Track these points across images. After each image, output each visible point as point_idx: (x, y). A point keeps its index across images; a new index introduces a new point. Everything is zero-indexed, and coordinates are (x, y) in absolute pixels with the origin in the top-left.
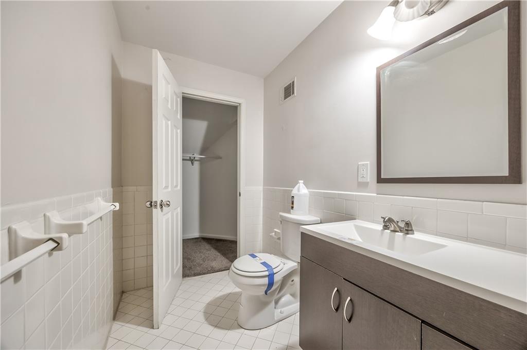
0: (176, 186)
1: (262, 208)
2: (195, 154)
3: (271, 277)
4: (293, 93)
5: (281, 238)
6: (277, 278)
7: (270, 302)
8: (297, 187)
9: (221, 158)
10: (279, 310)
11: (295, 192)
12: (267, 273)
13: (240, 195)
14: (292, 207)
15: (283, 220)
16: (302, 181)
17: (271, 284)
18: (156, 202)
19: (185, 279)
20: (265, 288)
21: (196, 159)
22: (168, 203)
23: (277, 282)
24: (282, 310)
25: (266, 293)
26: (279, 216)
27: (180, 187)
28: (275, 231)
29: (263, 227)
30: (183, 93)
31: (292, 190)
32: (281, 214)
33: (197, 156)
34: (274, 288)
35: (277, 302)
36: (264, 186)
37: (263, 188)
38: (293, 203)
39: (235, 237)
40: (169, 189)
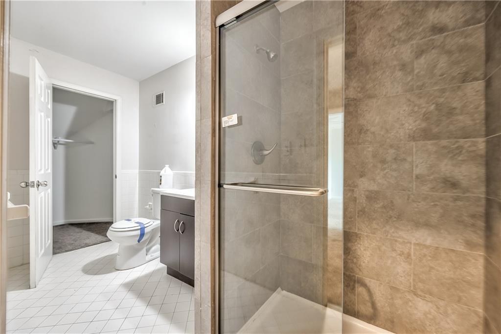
0: (48, 169)
1: (138, 188)
2: (60, 138)
3: (142, 230)
4: (162, 102)
5: (153, 209)
6: (146, 230)
7: (142, 249)
8: (164, 170)
9: (92, 143)
10: (150, 255)
11: (162, 173)
12: (139, 227)
13: (116, 177)
14: (161, 184)
15: (154, 193)
16: (168, 166)
17: (142, 235)
18: (33, 182)
19: (54, 255)
20: (138, 238)
21: (60, 142)
22: (46, 183)
23: (147, 233)
24: (152, 254)
25: (139, 241)
26: (151, 191)
27: (50, 171)
28: (150, 204)
29: (139, 203)
30: (53, 84)
31: (160, 172)
32: (152, 189)
33: (62, 140)
34: (145, 238)
35: (148, 251)
36: (139, 169)
37: (139, 171)
38: (161, 181)
39: (111, 219)
40: (42, 172)
